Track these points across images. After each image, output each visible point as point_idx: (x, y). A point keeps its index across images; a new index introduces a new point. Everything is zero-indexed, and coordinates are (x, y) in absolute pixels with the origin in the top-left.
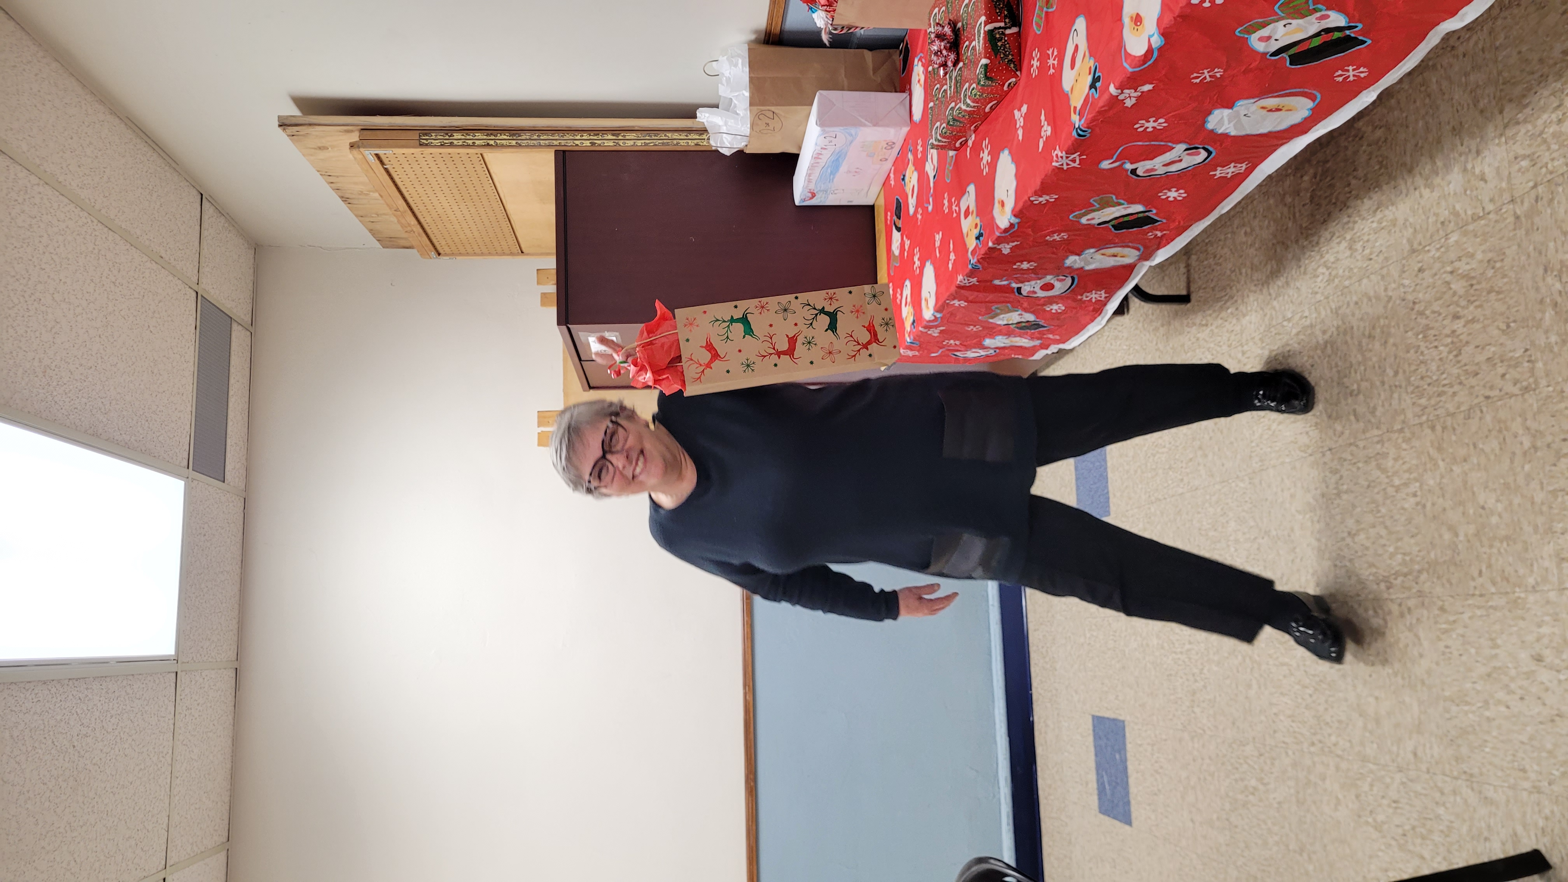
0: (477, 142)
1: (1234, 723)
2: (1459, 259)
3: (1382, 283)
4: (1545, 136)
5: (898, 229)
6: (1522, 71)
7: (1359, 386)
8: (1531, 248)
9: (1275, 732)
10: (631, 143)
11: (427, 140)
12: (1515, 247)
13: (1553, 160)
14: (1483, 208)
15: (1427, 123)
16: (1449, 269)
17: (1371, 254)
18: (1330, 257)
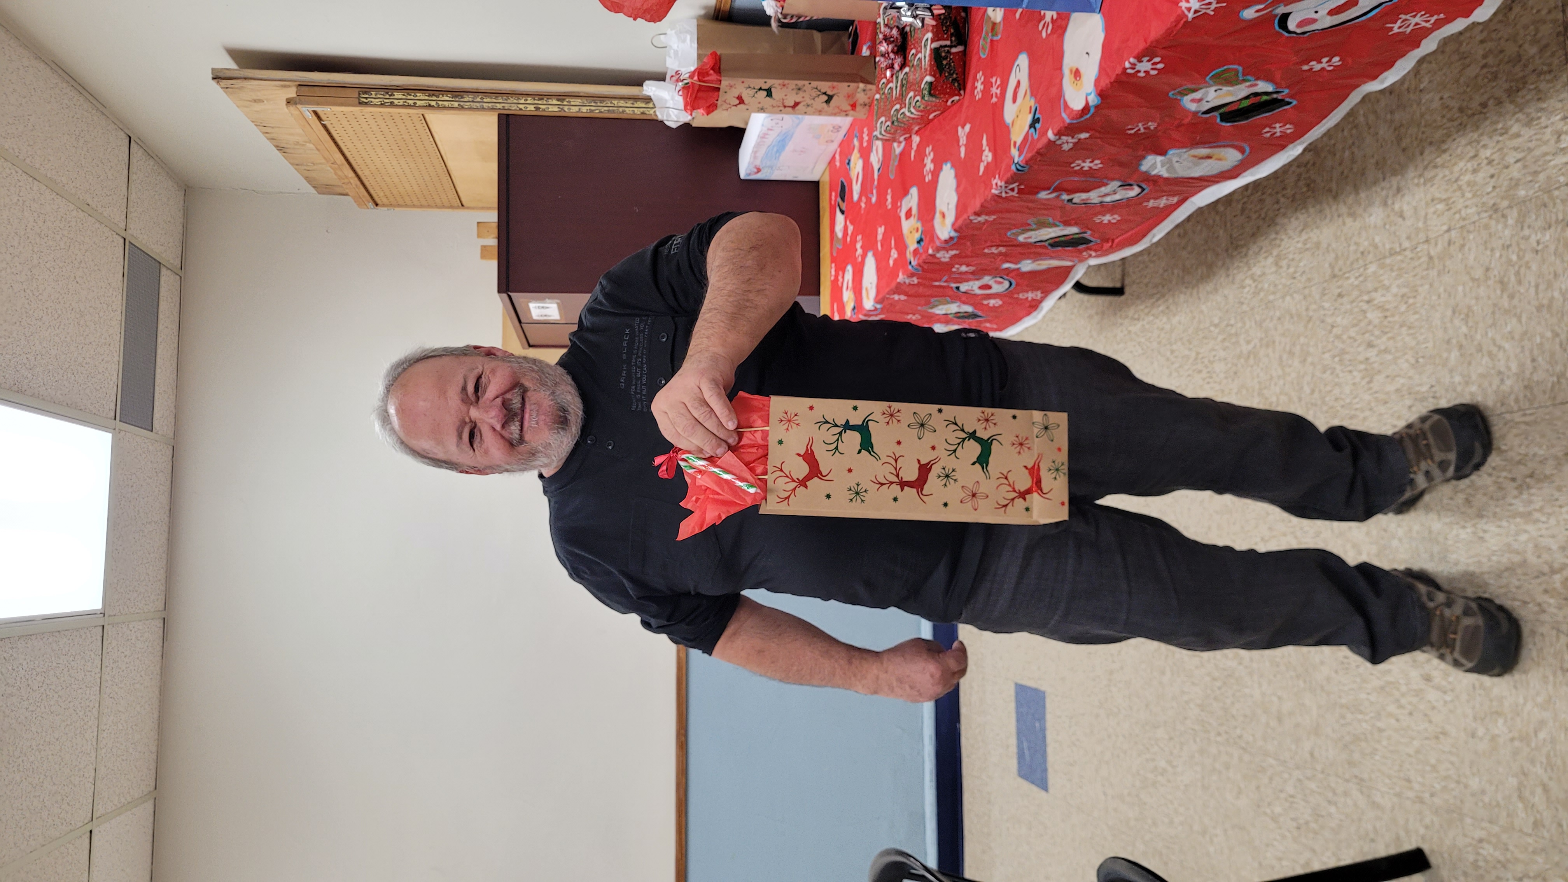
0: (419, 103)
1: (1147, 706)
2: (1376, 290)
3: (1304, 303)
4: (1460, 183)
5: (842, 212)
6: (1443, 117)
7: (1278, 399)
8: (1441, 290)
9: (1186, 718)
10: (575, 109)
11: (366, 98)
12: (1427, 287)
13: (1466, 207)
14: (1400, 245)
15: (1353, 153)
16: (1366, 298)
17: (1295, 272)
18: (1257, 270)
